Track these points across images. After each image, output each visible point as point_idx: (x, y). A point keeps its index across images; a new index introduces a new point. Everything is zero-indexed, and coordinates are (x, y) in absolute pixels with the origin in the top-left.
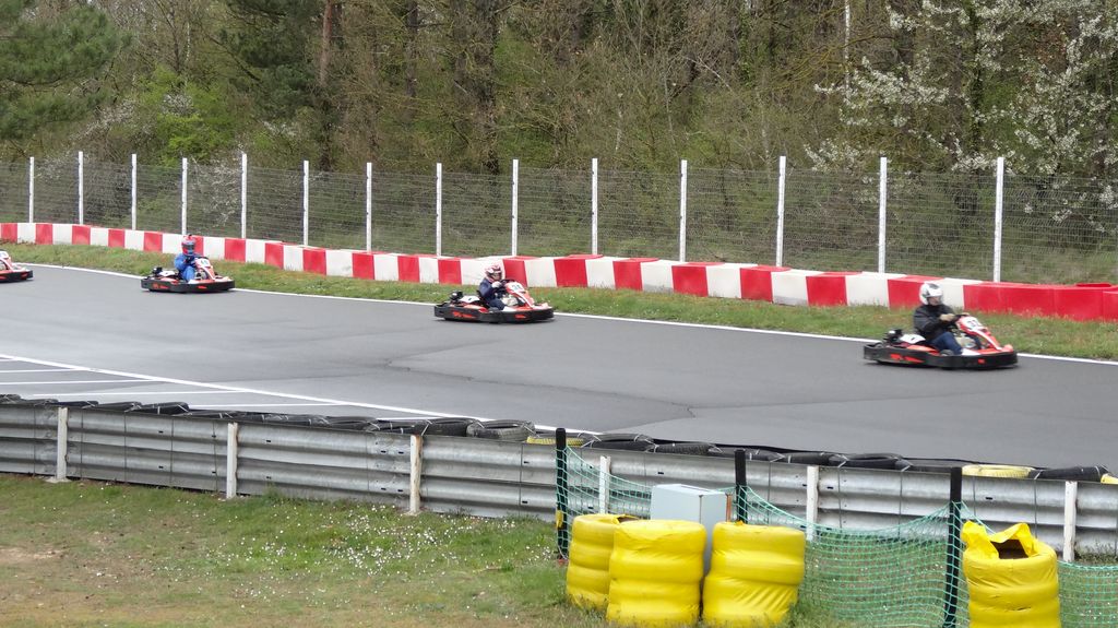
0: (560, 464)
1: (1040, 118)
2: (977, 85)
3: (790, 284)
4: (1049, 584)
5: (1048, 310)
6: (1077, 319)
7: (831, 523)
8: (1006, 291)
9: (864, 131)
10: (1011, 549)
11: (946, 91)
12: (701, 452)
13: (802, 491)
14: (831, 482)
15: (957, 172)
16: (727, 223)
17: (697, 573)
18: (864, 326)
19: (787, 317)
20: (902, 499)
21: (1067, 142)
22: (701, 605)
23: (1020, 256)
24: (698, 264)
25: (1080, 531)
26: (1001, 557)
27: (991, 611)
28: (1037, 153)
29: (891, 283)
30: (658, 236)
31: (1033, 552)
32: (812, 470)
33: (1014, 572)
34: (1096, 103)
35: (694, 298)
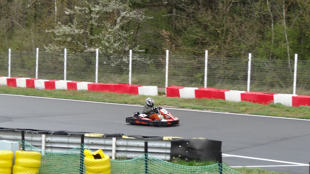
1: (109, 38)
2: (91, 29)
3: (40, 83)
4: (107, 166)
5: (110, 91)
6: (118, 93)
7: (49, 150)
8: (99, 85)
9: (60, 41)
10: (97, 157)
11: (82, 31)
12: (13, 131)
13: (41, 142)
14: (49, 139)
15: (86, 52)
16: (23, 66)
17: (11, 165)
18: (60, 95)
19: (39, 93)
20: (68, 143)
21: (116, 45)
23: (103, 76)
24: (14, 78)
25: (117, 151)
26: (95, 159)
28: (107, 47)
29: (68, 84)
30: (2, 70)
31: (104, 157)
32: (44, 136)
33: (98, 163)
34: (124, 34)
35: (13, 87)
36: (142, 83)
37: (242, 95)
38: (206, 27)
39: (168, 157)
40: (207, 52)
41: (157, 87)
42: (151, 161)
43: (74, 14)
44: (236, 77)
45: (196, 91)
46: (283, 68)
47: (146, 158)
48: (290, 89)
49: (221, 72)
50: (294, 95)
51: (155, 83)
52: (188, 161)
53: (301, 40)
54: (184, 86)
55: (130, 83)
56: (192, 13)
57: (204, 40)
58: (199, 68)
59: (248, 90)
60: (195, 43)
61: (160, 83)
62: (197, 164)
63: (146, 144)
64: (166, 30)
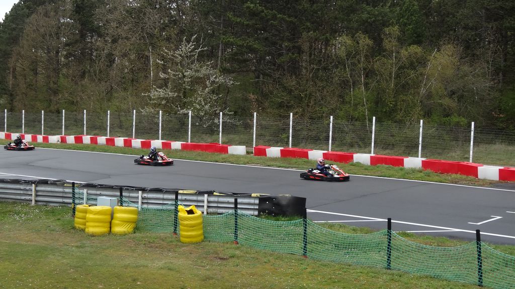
0: (73, 191)
1: (200, 101)
2: (185, 92)
3: (136, 143)
4: (200, 221)
5: (202, 150)
6: (209, 152)
7: (145, 206)
8: (192, 145)
9: (155, 104)
10: (190, 212)
11: (176, 94)
12: (111, 188)
13: (138, 198)
14: (145, 195)
15: (179, 114)
16: (121, 127)
17: (110, 220)
19: (135, 151)
20: (163, 199)
21: (207, 107)
22: (111, 228)
23: (195, 136)
24: (112, 138)
25: (208, 207)
26: (188, 214)
27: (185, 228)
28: (199, 110)
29: (162, 142)
30: (102, 130)
31: (196, 213)
32: (140, 192)
33: (191, 218)
34: (214, 97)
35: (111, 146)
36: (231, 143)
37: (324, 154)
38: (290, 92)
39: (256, 213)
40: (291, 114)
41: (245, 146)
42: (240, 216)
43: (168, 79)
44: (319, 138)
45: (282, 151)
46: (361, 130)
47: (236, 214)
48: (368, 149)
49: (305, 133)
50: (372, 155)
51: (244, 143)
52: (274, 216)
53: (378, 103)
54: (270, 146)
55: (220, 143)
56: (278, 78)
57: (289, 103)
58: (284, 130)
59: (330, 150)
60: (281, 106)
61: (248, 143)
62: (283, 219)
63: (236, 200)
64: (253, 94)
